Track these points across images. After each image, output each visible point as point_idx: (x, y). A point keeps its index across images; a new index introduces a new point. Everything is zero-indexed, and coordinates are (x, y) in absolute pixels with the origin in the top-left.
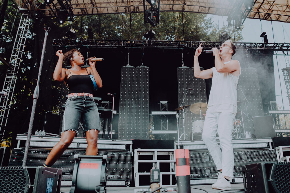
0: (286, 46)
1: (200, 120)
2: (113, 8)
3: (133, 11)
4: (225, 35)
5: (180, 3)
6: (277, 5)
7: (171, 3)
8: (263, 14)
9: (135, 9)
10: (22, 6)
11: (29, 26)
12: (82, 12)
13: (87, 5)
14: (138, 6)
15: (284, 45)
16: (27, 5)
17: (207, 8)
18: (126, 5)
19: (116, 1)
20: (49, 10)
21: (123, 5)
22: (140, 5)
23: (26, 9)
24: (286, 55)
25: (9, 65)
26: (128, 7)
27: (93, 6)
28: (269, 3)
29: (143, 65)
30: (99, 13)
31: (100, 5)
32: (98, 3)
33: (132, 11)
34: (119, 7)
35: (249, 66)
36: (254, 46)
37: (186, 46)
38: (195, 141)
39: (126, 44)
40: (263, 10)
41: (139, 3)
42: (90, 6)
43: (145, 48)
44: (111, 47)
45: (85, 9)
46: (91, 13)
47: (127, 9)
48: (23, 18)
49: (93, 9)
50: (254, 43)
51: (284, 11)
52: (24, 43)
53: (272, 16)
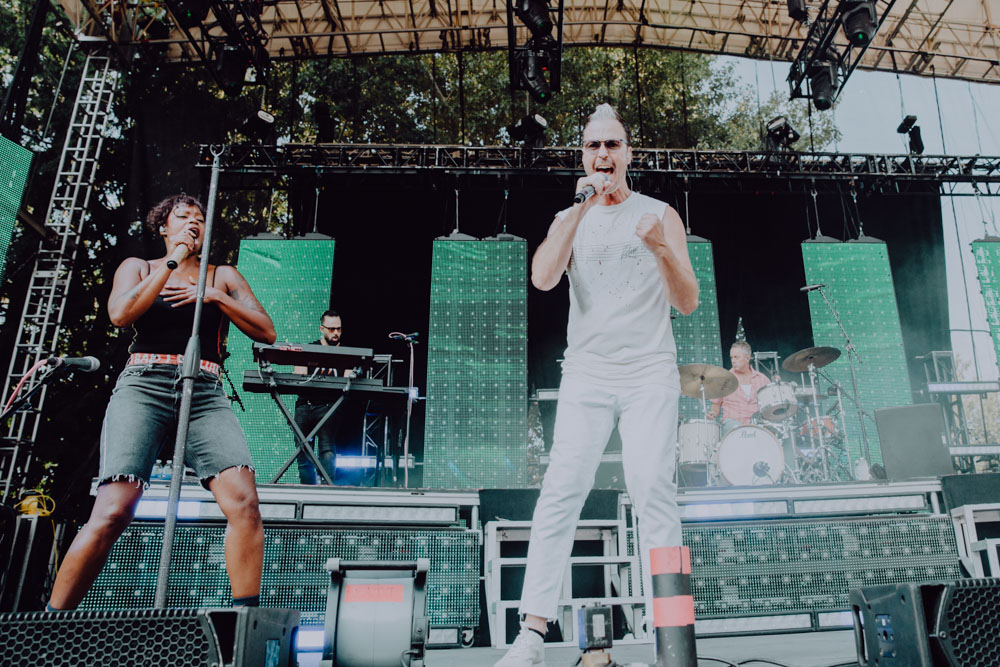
0: (983, 167)
1: (701, 420)
2: (400, 34)
3: (469, 44)
4: (779, 128)
5: (630, 19)
6: (951, 26)
7: (599, 18)
8: (907, 57)
9: (476, 37)
10: (89, 27)
11: (112, 95)
12: (295, 50)
13: (311, 26)
14: (487, 29)
15: (977, 163)
16: (106, 24)
17: (718, 37)
18: (446, 27)
19: (410, 12)
20: (181, 43)
21: (435, 23)
22: (491, 24)
23: (103, 39)
24: (982, 195)
25: (43, 233)
26: (452, 30)
27: (333, 30)
28: (925, 19)
29: (508, 232)
30: (353, 52)
31: (355, 23)
32: (349, 18)
33: (465, 44)
34: (419, 33)
35: (861, 233)
36: (877, 167)
37: (649, 168)
38: (686, 493)
39: (449, 162)
40: (907, 40)
41: (488, 17)
42: (321, 27)
43: (510, 173)
44: (398, 172)
45: (304, 39)
46: (325, 52)
47: (449, 39)
48: (93, 69)
49: (332, 37)
50: (878, 156)
51: (977, 45)
52: (97, 156)
53: (935, 61)
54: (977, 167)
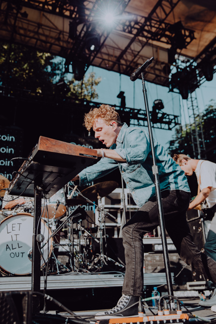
6: (144, 58)
8: (124, 67)
15: (140, 112)
17: (48, 45)
24: (141, 125)
28: (133, 53)
54: (140, 114)
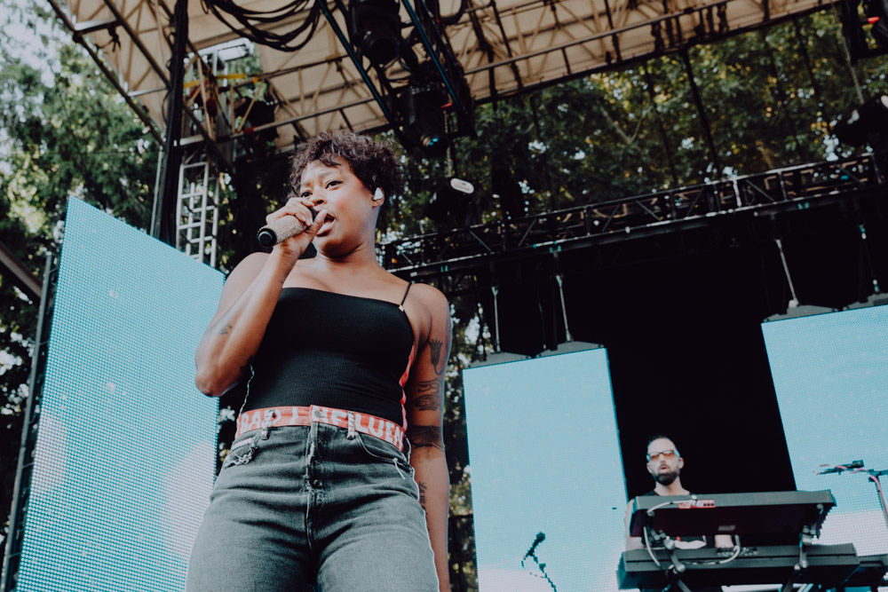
2: (587, 44)
3: (694, 34)
9: (704, 22)
19: (604, 7)
23: (197, 139)
26: (666, 20)
30: (526, 85)
31: (523, 43)
32: (516, 39)
33: (687, 36)
34: (618, 35)
39: (759, 197)
42: (476, 60)
46: (486, 94)
47: (664, 35)
48: (189, 182)
